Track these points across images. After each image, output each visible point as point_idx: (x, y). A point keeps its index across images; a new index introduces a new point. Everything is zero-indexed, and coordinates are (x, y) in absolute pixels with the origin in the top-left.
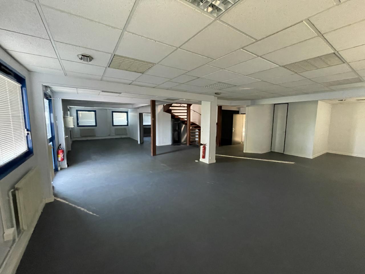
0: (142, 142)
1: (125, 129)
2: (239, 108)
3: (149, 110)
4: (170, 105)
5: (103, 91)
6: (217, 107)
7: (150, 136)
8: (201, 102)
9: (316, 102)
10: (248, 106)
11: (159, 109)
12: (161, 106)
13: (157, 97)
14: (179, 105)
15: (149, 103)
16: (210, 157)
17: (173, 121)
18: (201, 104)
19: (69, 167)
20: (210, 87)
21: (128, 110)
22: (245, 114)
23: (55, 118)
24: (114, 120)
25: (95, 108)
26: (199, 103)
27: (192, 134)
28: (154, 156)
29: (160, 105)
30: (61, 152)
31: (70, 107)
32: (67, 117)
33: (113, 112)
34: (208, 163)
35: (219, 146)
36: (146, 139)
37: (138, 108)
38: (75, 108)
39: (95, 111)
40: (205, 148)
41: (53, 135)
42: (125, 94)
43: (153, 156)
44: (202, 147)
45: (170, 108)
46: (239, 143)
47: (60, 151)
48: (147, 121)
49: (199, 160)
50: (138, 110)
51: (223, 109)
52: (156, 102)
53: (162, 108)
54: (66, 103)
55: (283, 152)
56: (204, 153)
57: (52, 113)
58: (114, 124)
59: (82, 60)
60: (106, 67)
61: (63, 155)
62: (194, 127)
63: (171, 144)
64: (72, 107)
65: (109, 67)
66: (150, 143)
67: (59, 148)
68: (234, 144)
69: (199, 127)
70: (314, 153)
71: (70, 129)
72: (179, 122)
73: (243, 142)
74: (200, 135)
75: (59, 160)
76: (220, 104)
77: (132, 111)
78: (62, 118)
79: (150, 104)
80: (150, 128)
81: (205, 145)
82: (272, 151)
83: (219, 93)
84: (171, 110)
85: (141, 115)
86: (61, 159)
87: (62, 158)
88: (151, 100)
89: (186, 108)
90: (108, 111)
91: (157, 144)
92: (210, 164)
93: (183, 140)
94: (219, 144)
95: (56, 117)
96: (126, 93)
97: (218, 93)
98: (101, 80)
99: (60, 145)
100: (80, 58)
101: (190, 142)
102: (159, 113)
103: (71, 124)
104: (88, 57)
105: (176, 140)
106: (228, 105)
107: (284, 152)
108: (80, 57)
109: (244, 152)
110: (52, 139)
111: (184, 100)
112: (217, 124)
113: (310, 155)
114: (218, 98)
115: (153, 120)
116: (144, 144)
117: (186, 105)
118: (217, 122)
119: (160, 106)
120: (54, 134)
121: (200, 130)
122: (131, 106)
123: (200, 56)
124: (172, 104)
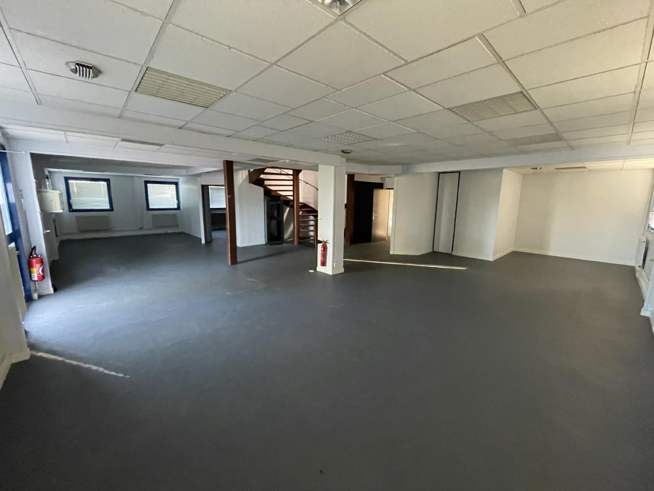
0: (208, 241)
1: (174, 216)
2: (383, 179)
3: (221, 179)
4: (262, 171)
5: (123, 140)
6: (346, 176)
7: (225, 229)
8: (318, 166)
9: (500, 170)
10: (397, 175)
11: (241, 177)
12: (244, 171)
13: (236, 154)
14: (278, 171)
15: (221, 166)
16: (335, 264)
17: (267, 200)
18: (317, 170)
19: (58, 293)
20: (332, 139)
21: (178, 179)
22: (393, 189)
23: (19, 193)
24: (149, 198)
25: (105, 175)
26: (315, 168)
27: (303, 225)
28: (234, 266)
29: (242, 169)
30: (37, 263)
31: (49, 172)
32: (46, 192)
33: (146, 182)
34: (331, 274)
35: (351, 244)
36: (216, 235)
37: (200, 175)
38: (61, 172)
39: (107, 181)
40: (325, 248)
41: (16, 228)
42: (171, 146)
43: (231, 264)
44: (320, 246)
45: (262, 176)
46: (382, 239)
47: (34, 260)
48: (219, 201)
49: (315, 269)
50: (199, 179)
51: (356, 179)
52: (234, 164)
53: (246, 177)
54: (42, 163)
55: (450, 253)
56: (323, 257)
57: (10, 181)
58: (151, 207)
59: (78, 74)
60: (130, 92)
61: (43, 269)
62: (305, 211)
63: (265, 243)
64: (54, 172)
65: (136, 91)
66: (226, 242)
67: (31, 254)
68: (375, 241)
69: (314, 212)
70: (495, 253)
71: (53, 215)
72: (280, 202)
73: (389, 238)
74: (316, 226)
75: (33, 279)
76: (352, 171)
77: (186, 182)
78: (35, 193)
79: (223, 168)
80: (224, 215)
81: (326, 242)
82: (434, 250)
83: (349, 151)
84: (264, 180)
85: (205, 189)
86: (38, 277)
87: (40, 274)
88: (224, 161)
89: (292, 177)
90: (136, 179)
91: (239, 244)
92: (334, 276)
93: (286, 236)
94: (350, 242)
95: (21, 191)
96: (173, 144)
97: (347, 151)
98: (120, 117)
99: (35, 248)
100: (72, 70)
101: (299, 238)
102: (241, 185)
103: (57, 206)
104: (91, 68)
105: (275, 235)
106: (365, 174)
107: (452, 251)
108: (73, 67)
109: (391, 253)
110: (14, 237)
111: (287, 161)
112: (346, 206)
113: (490, 256)
114: (348, 160)
115: (229, 199)
116: (214, 244)
117: (291, 172)
118: (346, 202)
119: (242, 173)
120: (19, 226)
121: (316, 217)
122: (184, 172)
123: (313, 83)
124: (265, 169)
